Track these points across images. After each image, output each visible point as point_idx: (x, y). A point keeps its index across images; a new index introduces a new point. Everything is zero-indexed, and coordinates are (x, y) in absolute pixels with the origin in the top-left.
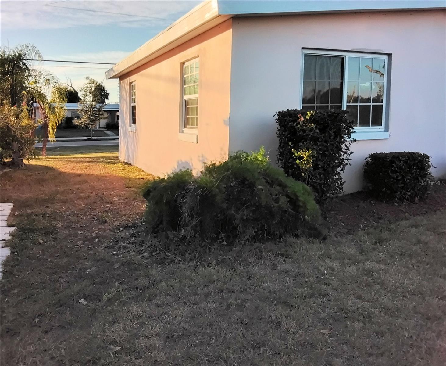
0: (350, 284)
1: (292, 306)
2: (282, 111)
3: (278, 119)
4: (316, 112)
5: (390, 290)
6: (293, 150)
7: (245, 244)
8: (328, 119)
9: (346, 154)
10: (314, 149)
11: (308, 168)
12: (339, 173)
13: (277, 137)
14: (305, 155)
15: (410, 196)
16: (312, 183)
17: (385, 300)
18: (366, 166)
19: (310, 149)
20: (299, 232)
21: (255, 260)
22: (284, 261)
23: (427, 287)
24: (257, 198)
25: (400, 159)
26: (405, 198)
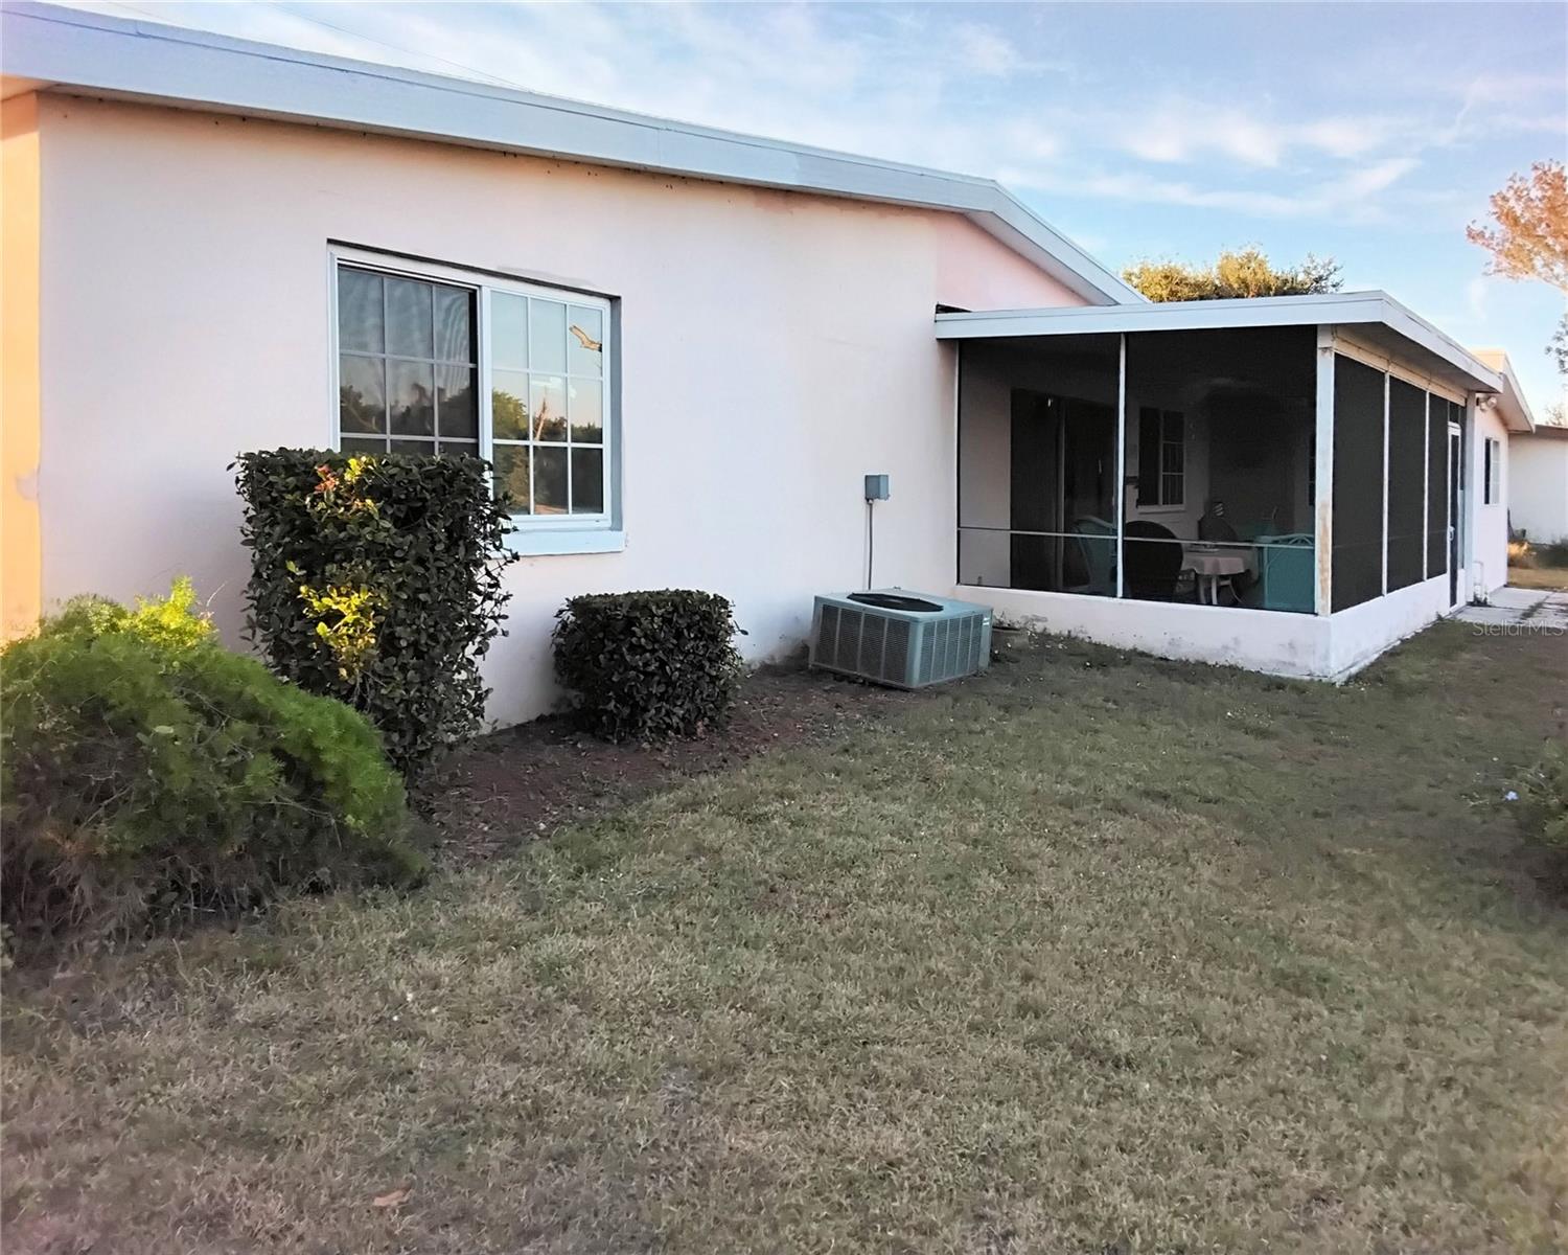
0: (486, 1018)
1: (277, 1141)
2: (261, 452)
3: (246, 482)
4: (380, 462)
5: (607, 1013)
6: (303, 589)
7: (104, 948)
8: (423, 488)
9: (491, 599)
10: (380, 585)
11: (360, 651)
12: (471, 662)
13: (244, 543)
14: (349, 607)
15: (683, 719)
16: (378, 702)
17: (589, 1049)
18: (559, 635)
19: (364, 586)
20: (324, 873)
21: (148, 1003)
22: (265, 986)
23: (709, 981)
24: (150, 772)
25: (651, 610)
26: (669, 726)
